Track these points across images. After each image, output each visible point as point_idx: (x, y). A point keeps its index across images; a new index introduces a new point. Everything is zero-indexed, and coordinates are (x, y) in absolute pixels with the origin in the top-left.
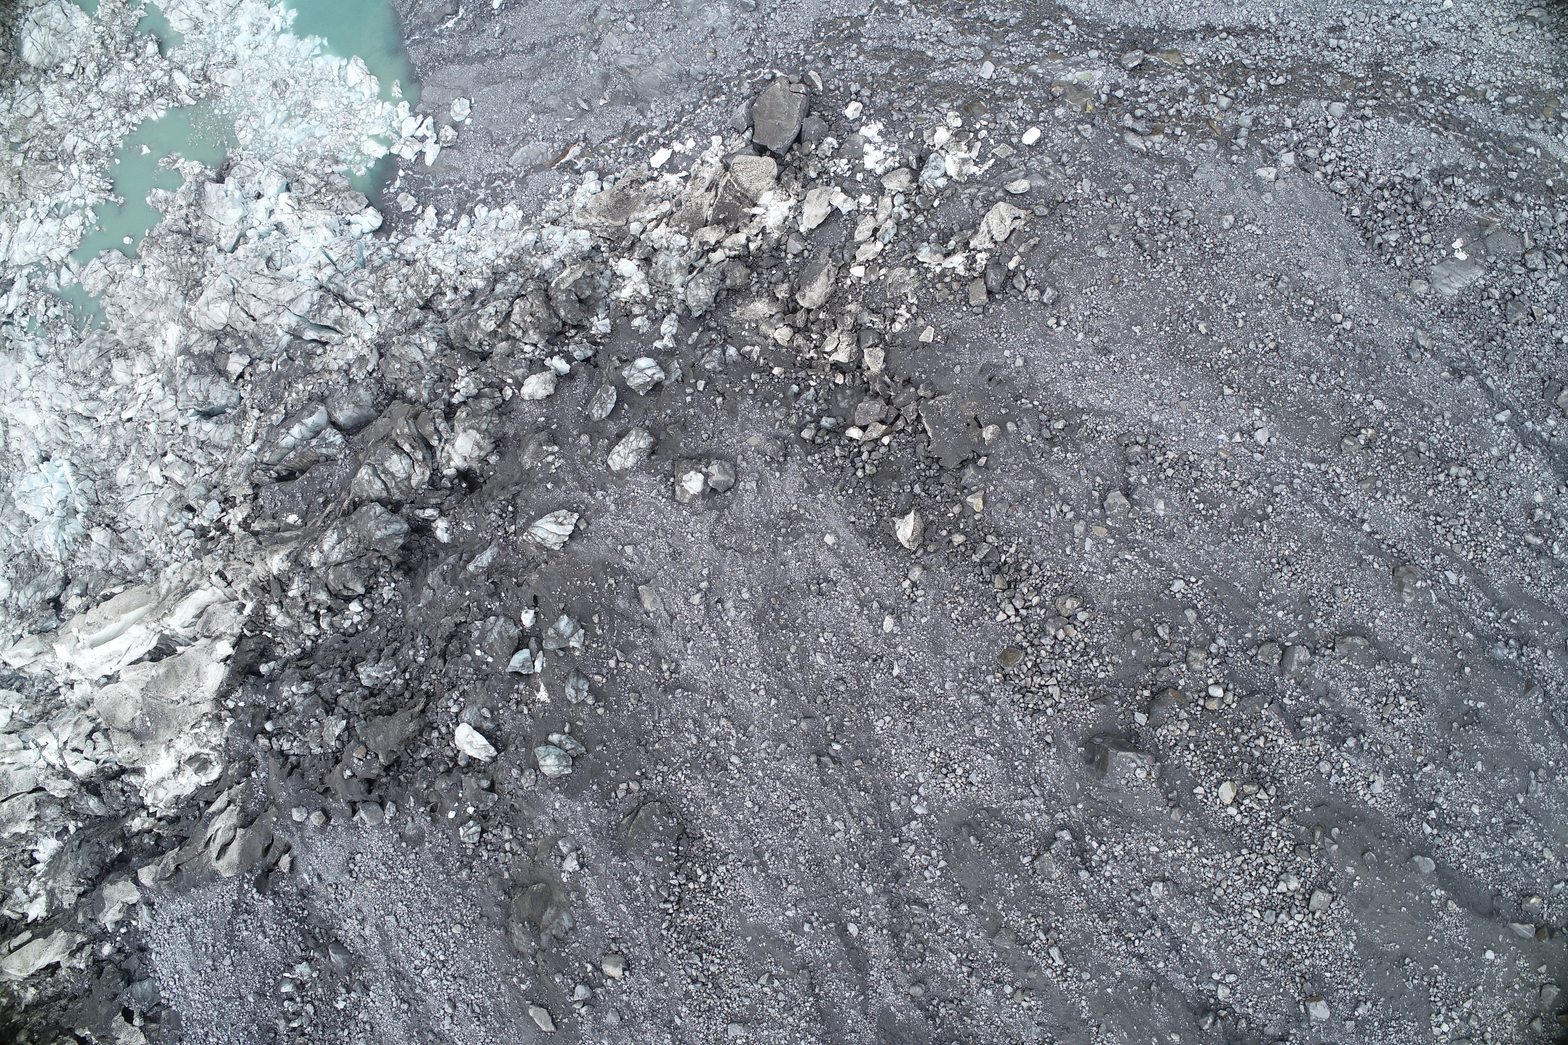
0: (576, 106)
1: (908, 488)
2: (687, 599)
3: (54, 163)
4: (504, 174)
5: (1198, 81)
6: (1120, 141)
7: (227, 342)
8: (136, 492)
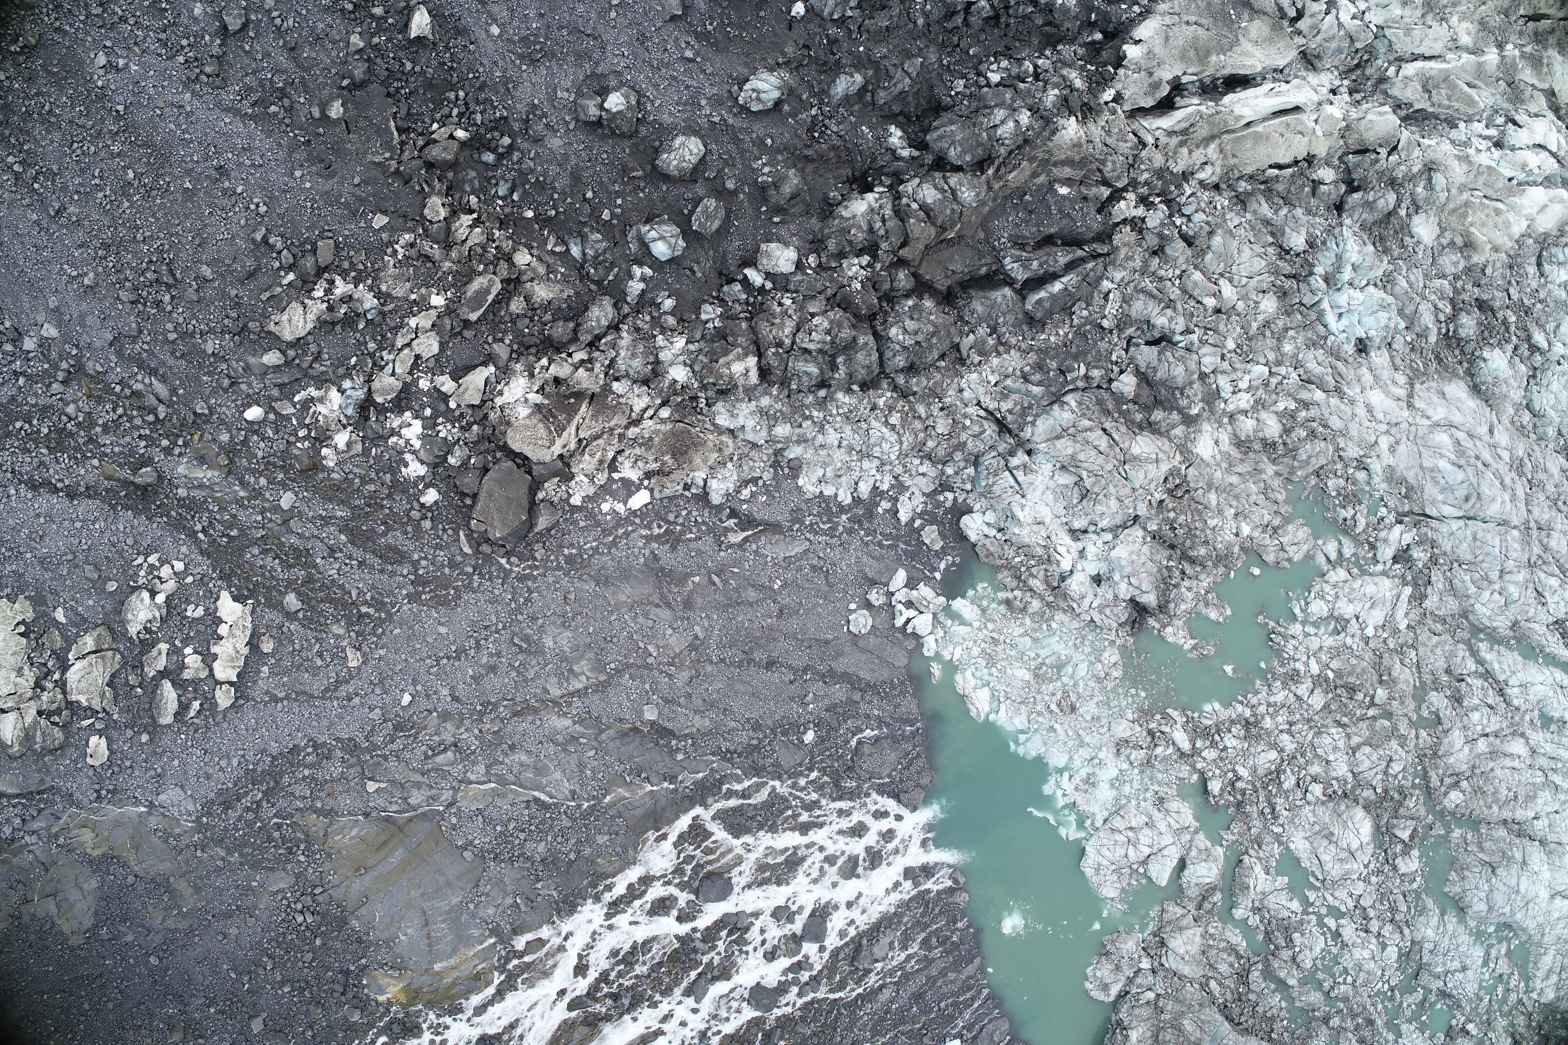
0: (725, 582)
1: (418, 69)
3: (1339, 682)
4: (816, 533)
5: (91, 440)
6: (173, 391)
7: (1139, 417)
8: (1253, 283)
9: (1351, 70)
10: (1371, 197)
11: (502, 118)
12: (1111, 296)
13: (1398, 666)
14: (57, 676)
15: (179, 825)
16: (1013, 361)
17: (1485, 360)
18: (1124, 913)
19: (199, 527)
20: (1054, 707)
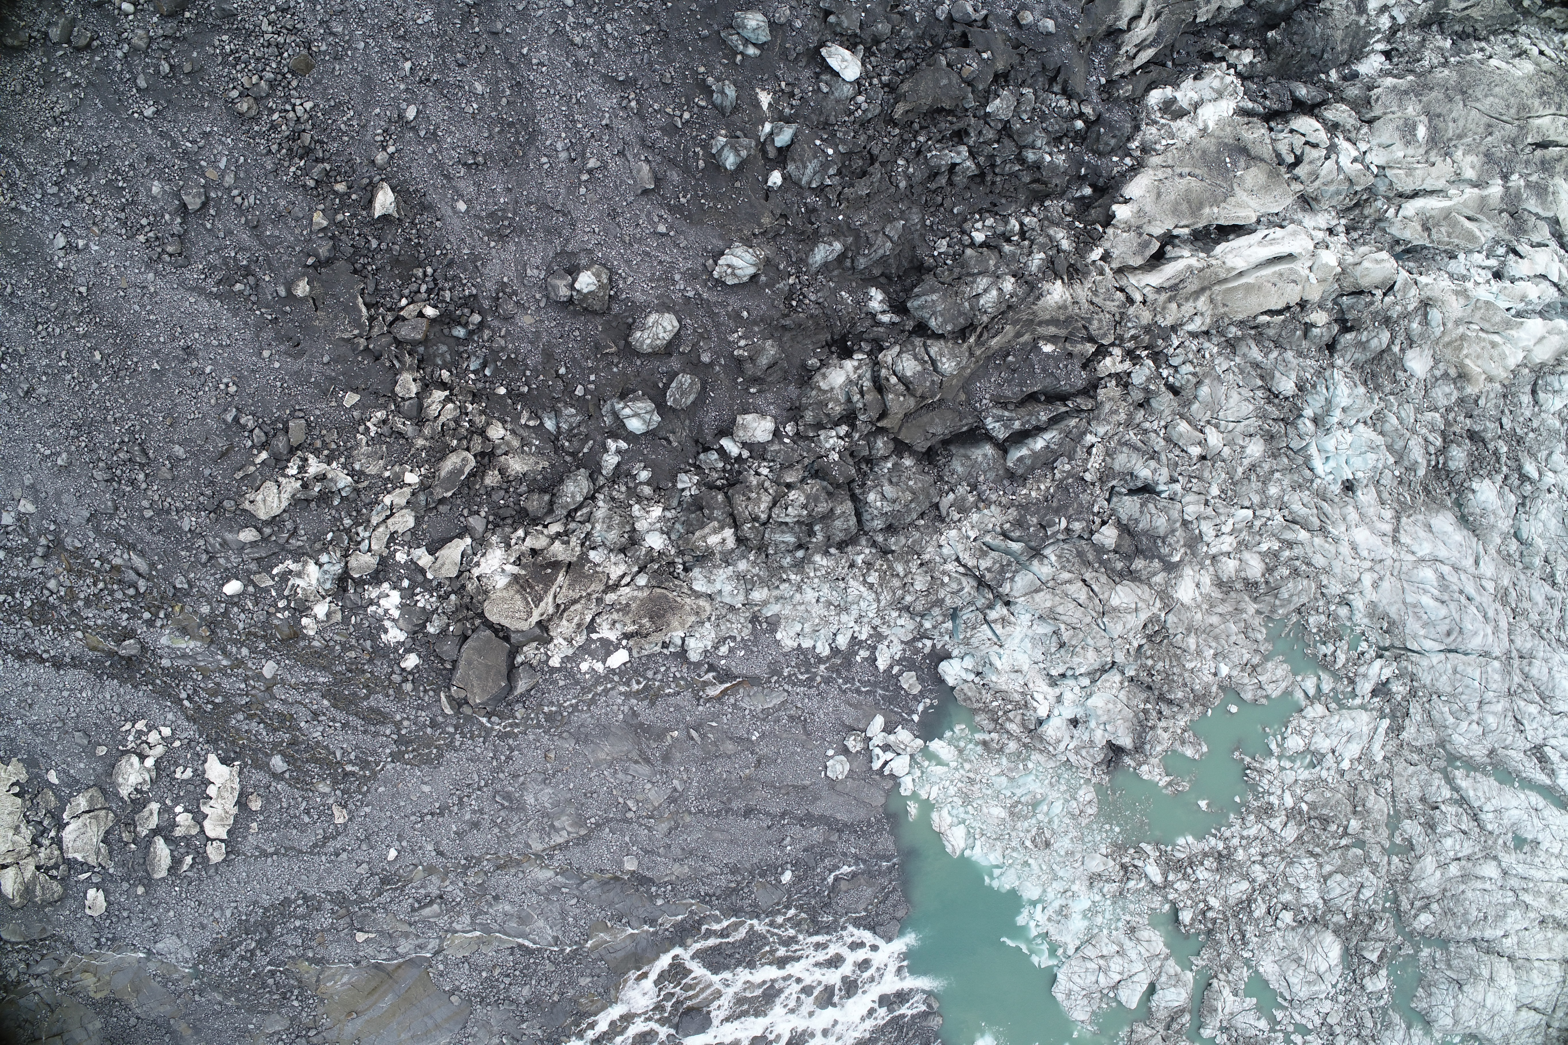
0: (703, 736)
1: (383, 246)
2: (604, 166)
3: (1313, 814)
4: (794, 684)
5: (73, 612)
6: (152, 566)
7: (1119, 565)
8: (1240, 427)
9: (1349, 209)
10: (1364, 337)
11: (470, 296)
12: (1094, 450)
13: (1372, 796)
14: (53, 834)
15: (177, 971)
16: (993, 517)
17: (1473, 491)
18: (1094, 1034)
19: (183, 695)
20: (1028, 843)
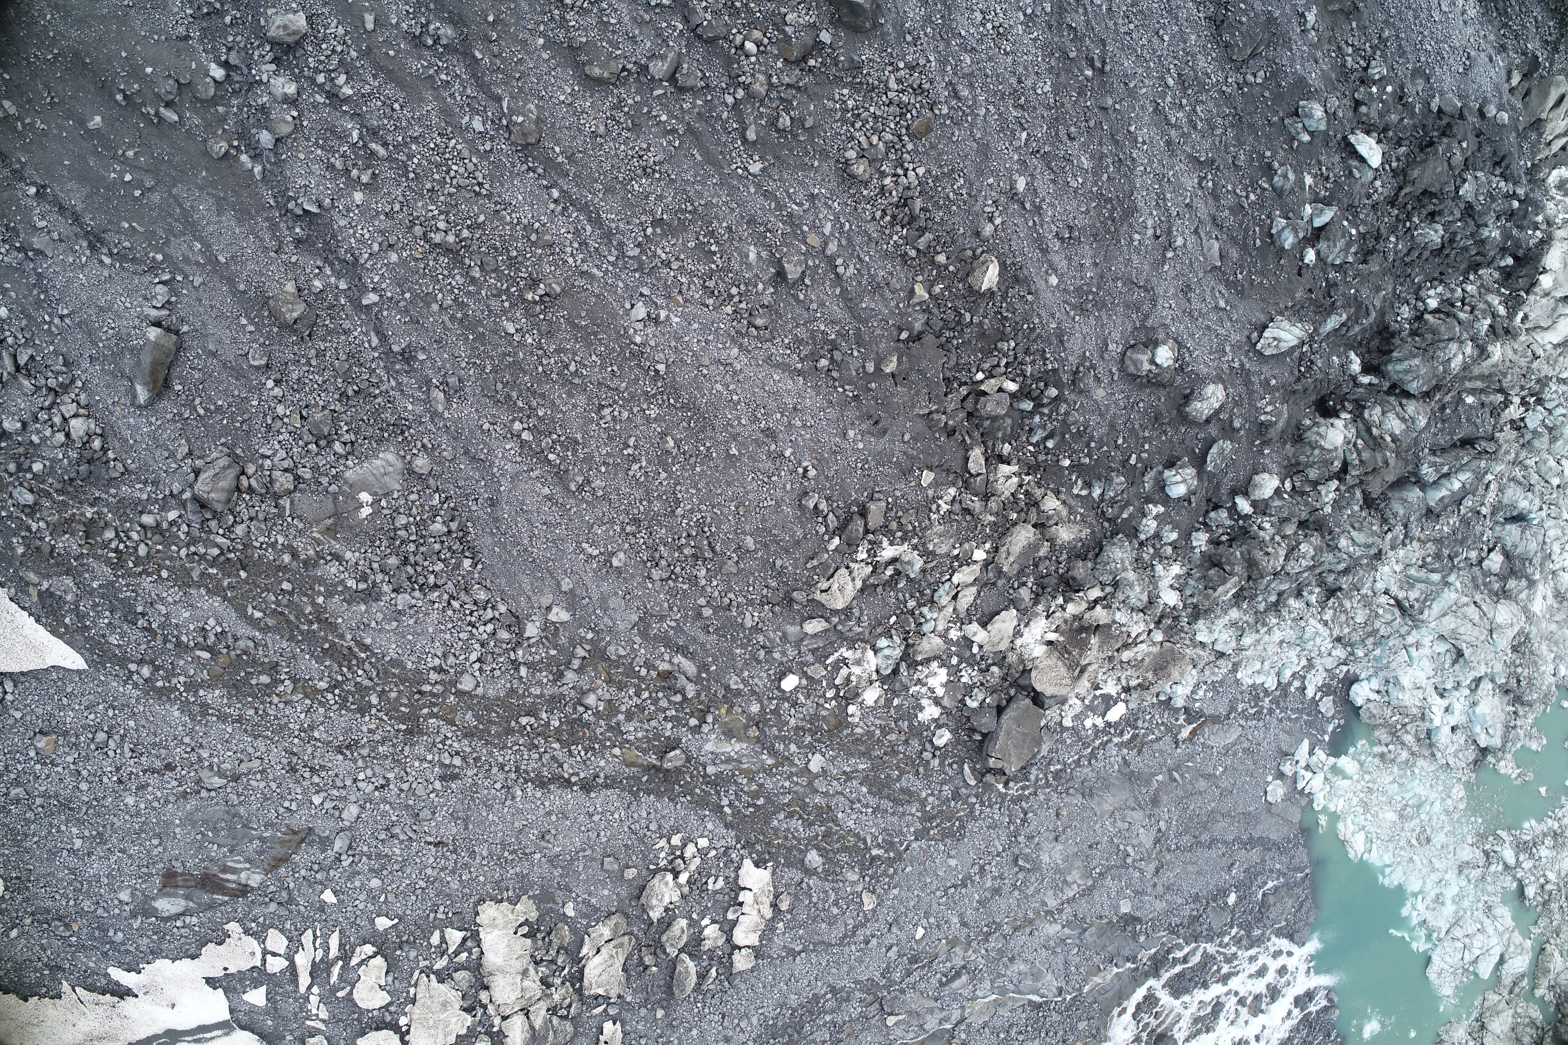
0: (1183, 777)
1: (975, 320)
2: (1184, 244)
4: (1247, 719)
5: (611, 728)
11: (1051, 370)
12: (1491, 486)
14: (566, 971)
16: (1415, 551)
19: (725, 802)
20: (1413, 841)
